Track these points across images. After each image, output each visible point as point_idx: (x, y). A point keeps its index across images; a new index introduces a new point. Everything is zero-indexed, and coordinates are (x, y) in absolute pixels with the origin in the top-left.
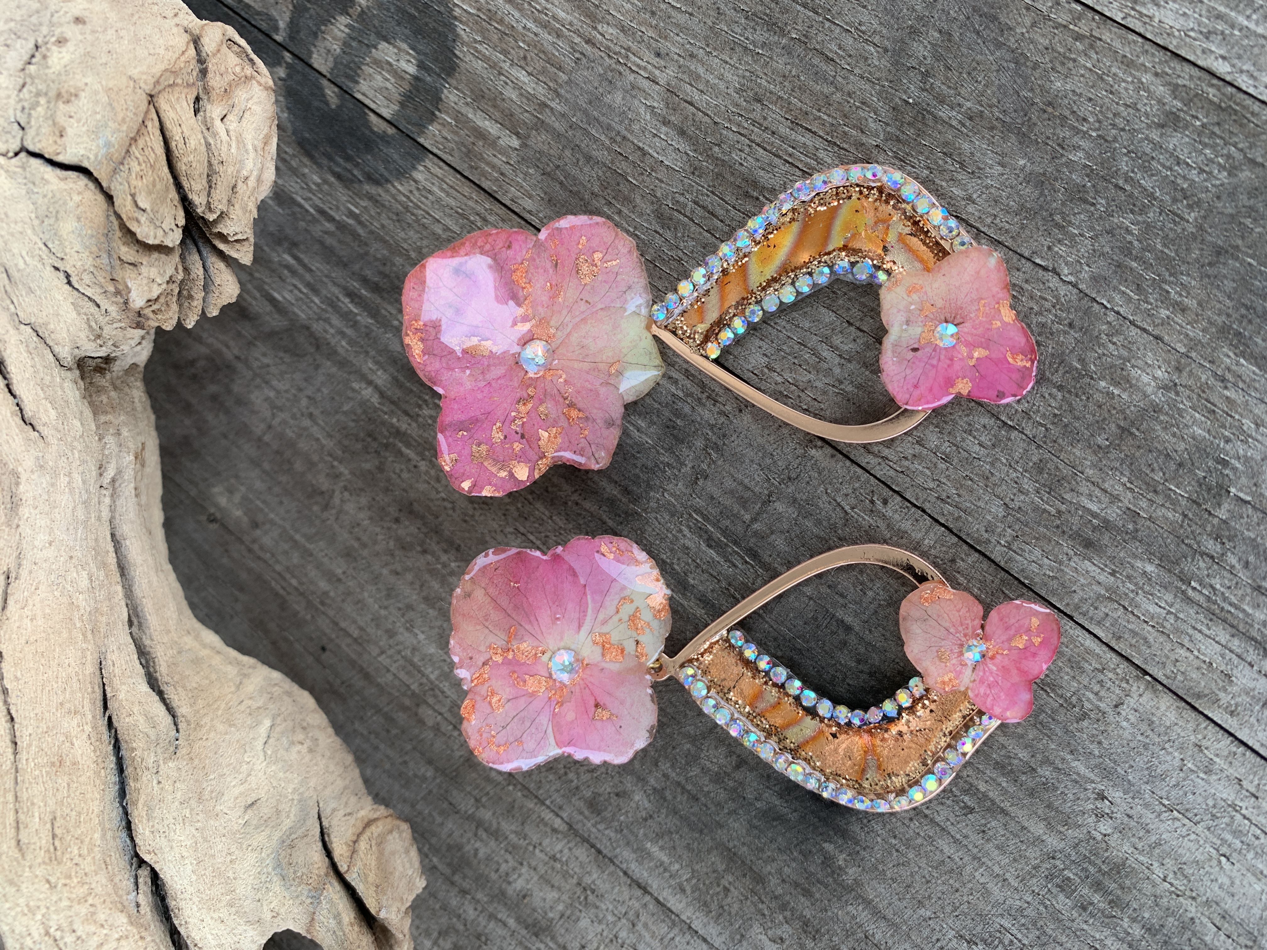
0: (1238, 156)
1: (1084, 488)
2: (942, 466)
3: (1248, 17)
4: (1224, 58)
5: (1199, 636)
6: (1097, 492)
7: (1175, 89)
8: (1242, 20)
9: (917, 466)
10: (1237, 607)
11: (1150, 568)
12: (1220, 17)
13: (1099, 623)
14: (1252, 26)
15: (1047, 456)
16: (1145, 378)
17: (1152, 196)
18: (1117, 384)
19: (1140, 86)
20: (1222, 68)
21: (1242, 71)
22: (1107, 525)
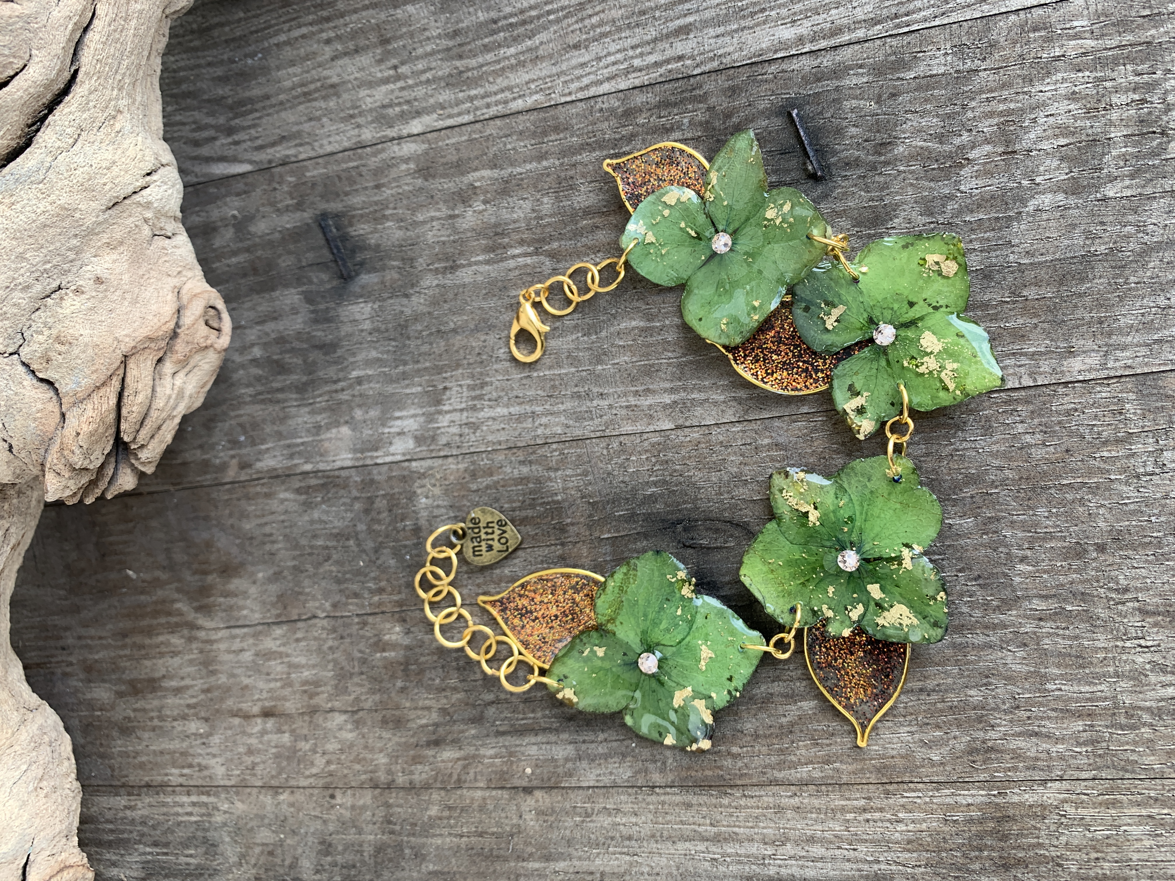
0: (348, 501)
1: (412, 715)
2: (343, 757)
3: (301, 437)
4: (306, 462)
5: (523, 749)
6: (420, 712)
7: (298, 491)
8: (299, 441)
9: (333, 767)
10: (526, 719)
11: (473, 732)
12: (289, 446)
13: (476, 780)
14: (306, 439)
15: (384, 712)
16: (394, 637)
17: (327, 548)
18: (384, 650)
19: (282, 501)
20: (308, 467)
21: (318, 463)
22: (436, 725)
